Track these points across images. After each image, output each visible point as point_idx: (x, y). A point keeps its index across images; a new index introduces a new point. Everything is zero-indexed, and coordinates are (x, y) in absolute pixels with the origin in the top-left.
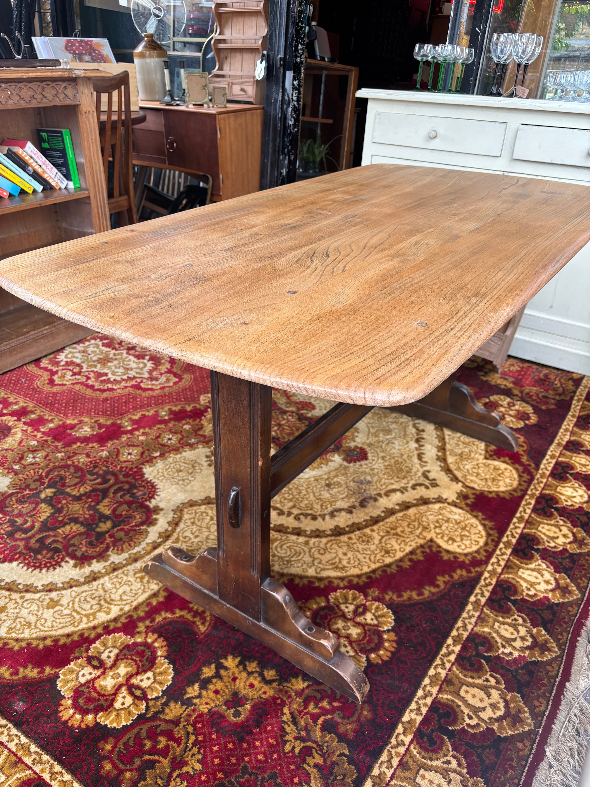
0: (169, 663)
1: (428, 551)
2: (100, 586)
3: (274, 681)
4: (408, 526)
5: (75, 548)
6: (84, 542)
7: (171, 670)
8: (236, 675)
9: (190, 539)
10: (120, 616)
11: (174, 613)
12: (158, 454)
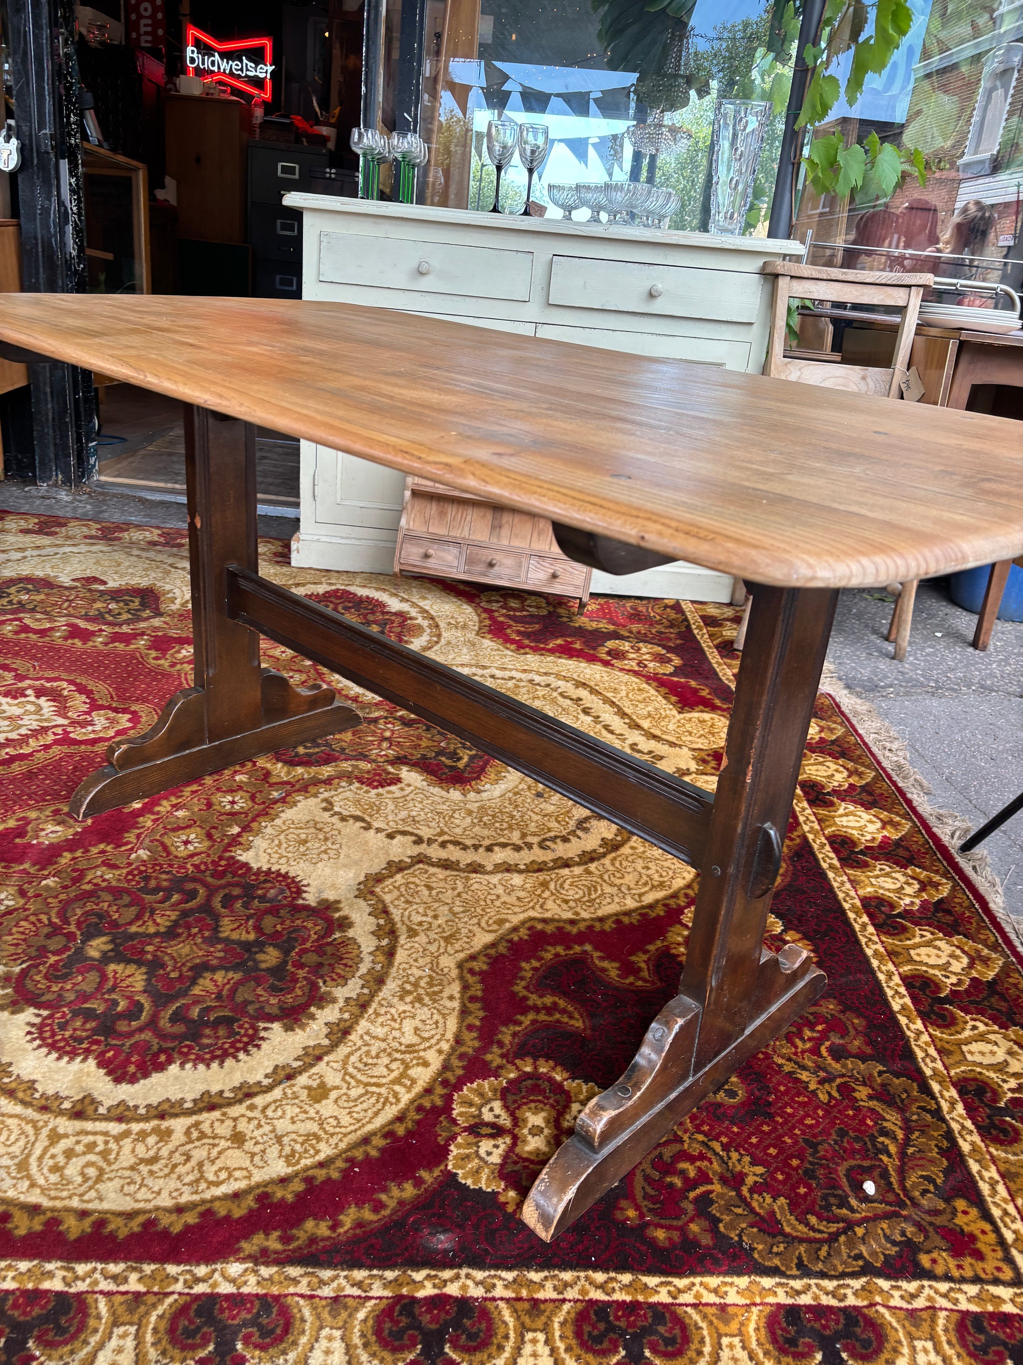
5: (257, 1006)
6: (261, 992)
9: (430, 924)
10: (448, 1060)
11: (520, 1023)
12: (237, 829)
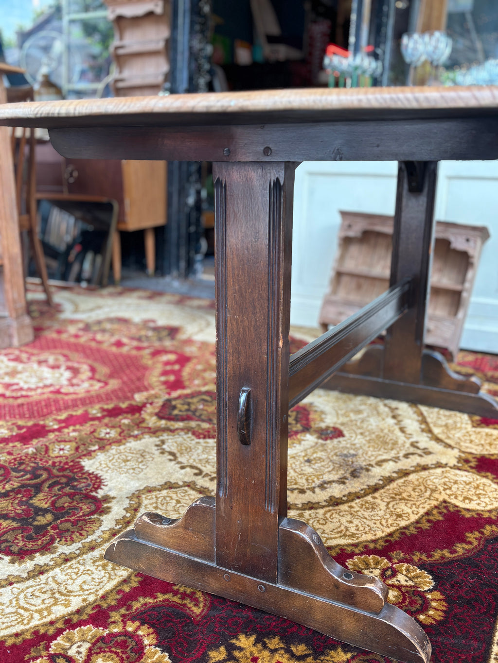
0: (163, 651)
1: (445, 511)
2: (50, 579)
3: (307, 656)
4: (414, 490)
5: (8, 544)
6: (19, 537)
7: (167, 659)
8: (256, 655)
10: (84, 608)
11: (155, 598)
12: (96, 447)
